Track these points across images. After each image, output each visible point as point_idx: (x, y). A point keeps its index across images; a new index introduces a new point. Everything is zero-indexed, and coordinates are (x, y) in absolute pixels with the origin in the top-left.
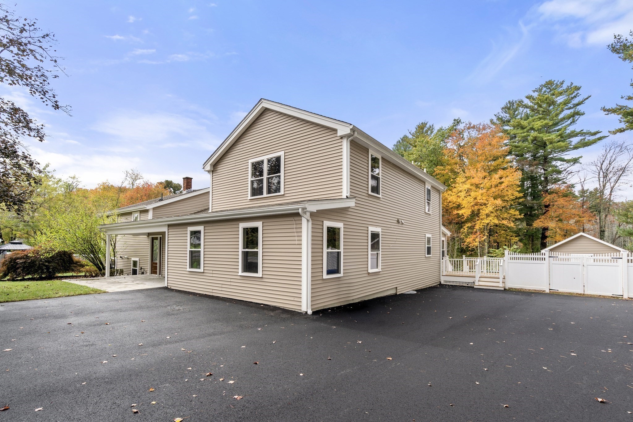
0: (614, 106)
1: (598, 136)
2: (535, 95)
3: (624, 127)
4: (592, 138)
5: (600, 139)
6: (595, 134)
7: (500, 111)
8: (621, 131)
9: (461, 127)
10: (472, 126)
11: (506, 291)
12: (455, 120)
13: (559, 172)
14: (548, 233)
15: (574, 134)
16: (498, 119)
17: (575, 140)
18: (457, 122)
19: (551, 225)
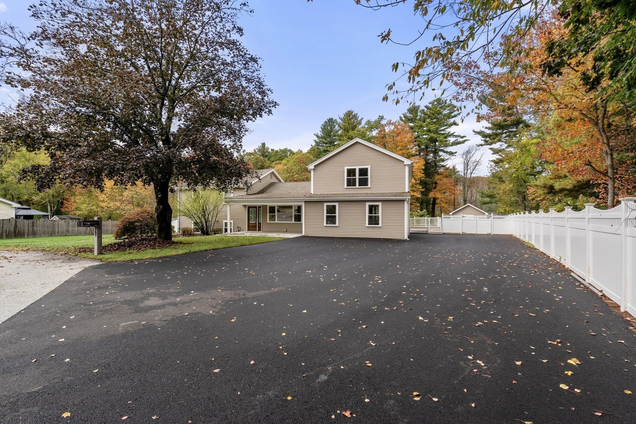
0: (479, 131)
1: (464, 139)
2: (430, 106)
3: (484, 143)
4: (461, 140)
5: (465, 141)
6: (463, 137)
7: (406, 111)
8: (482, 145)
9: (383, 122)
10: (392, 122)
11: (444, 234)
12: (379, 116)
13: (443, 160)
14: (437, 201)
15: (452, 135)
16: (405, 117)
17: (452, 140)
18: (382, 118)
19: (438, 195)
